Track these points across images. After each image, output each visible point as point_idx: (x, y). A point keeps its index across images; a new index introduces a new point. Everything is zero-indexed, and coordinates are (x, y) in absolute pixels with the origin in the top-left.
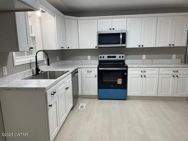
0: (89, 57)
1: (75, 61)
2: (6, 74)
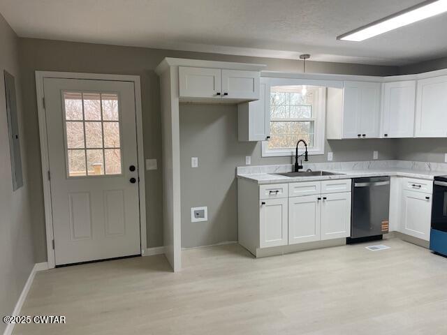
1: (416, 162)
2: (249, 163)
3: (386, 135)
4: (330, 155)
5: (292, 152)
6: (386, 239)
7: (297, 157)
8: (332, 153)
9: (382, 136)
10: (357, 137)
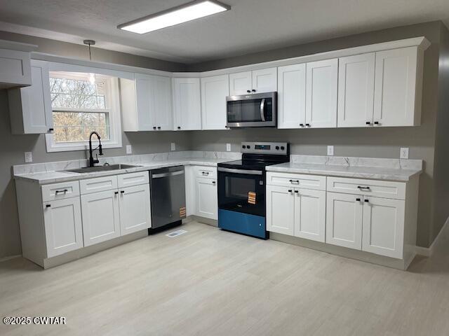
0: (229, 146)
2: (31, 160)
3: (179, 128)
4: (129, 148)
5: (86, 146)
6: (185, 224)
7: (91, 151)
8: (130, 146)
9: (176, 129)
10: (153, 130)
